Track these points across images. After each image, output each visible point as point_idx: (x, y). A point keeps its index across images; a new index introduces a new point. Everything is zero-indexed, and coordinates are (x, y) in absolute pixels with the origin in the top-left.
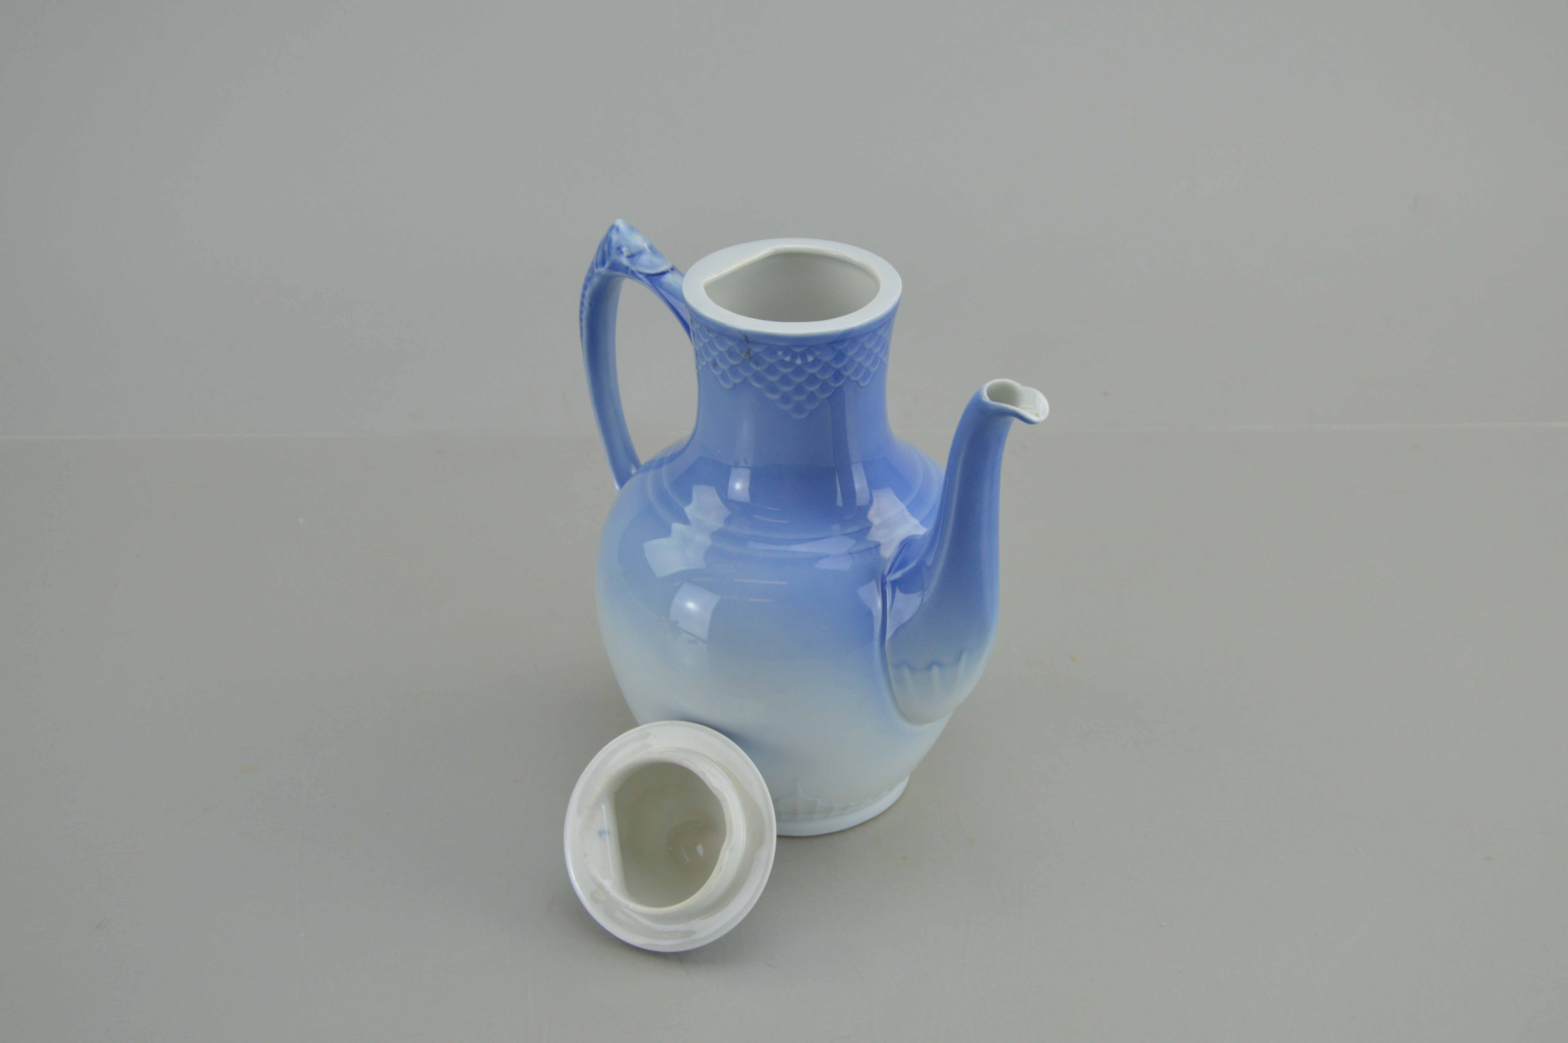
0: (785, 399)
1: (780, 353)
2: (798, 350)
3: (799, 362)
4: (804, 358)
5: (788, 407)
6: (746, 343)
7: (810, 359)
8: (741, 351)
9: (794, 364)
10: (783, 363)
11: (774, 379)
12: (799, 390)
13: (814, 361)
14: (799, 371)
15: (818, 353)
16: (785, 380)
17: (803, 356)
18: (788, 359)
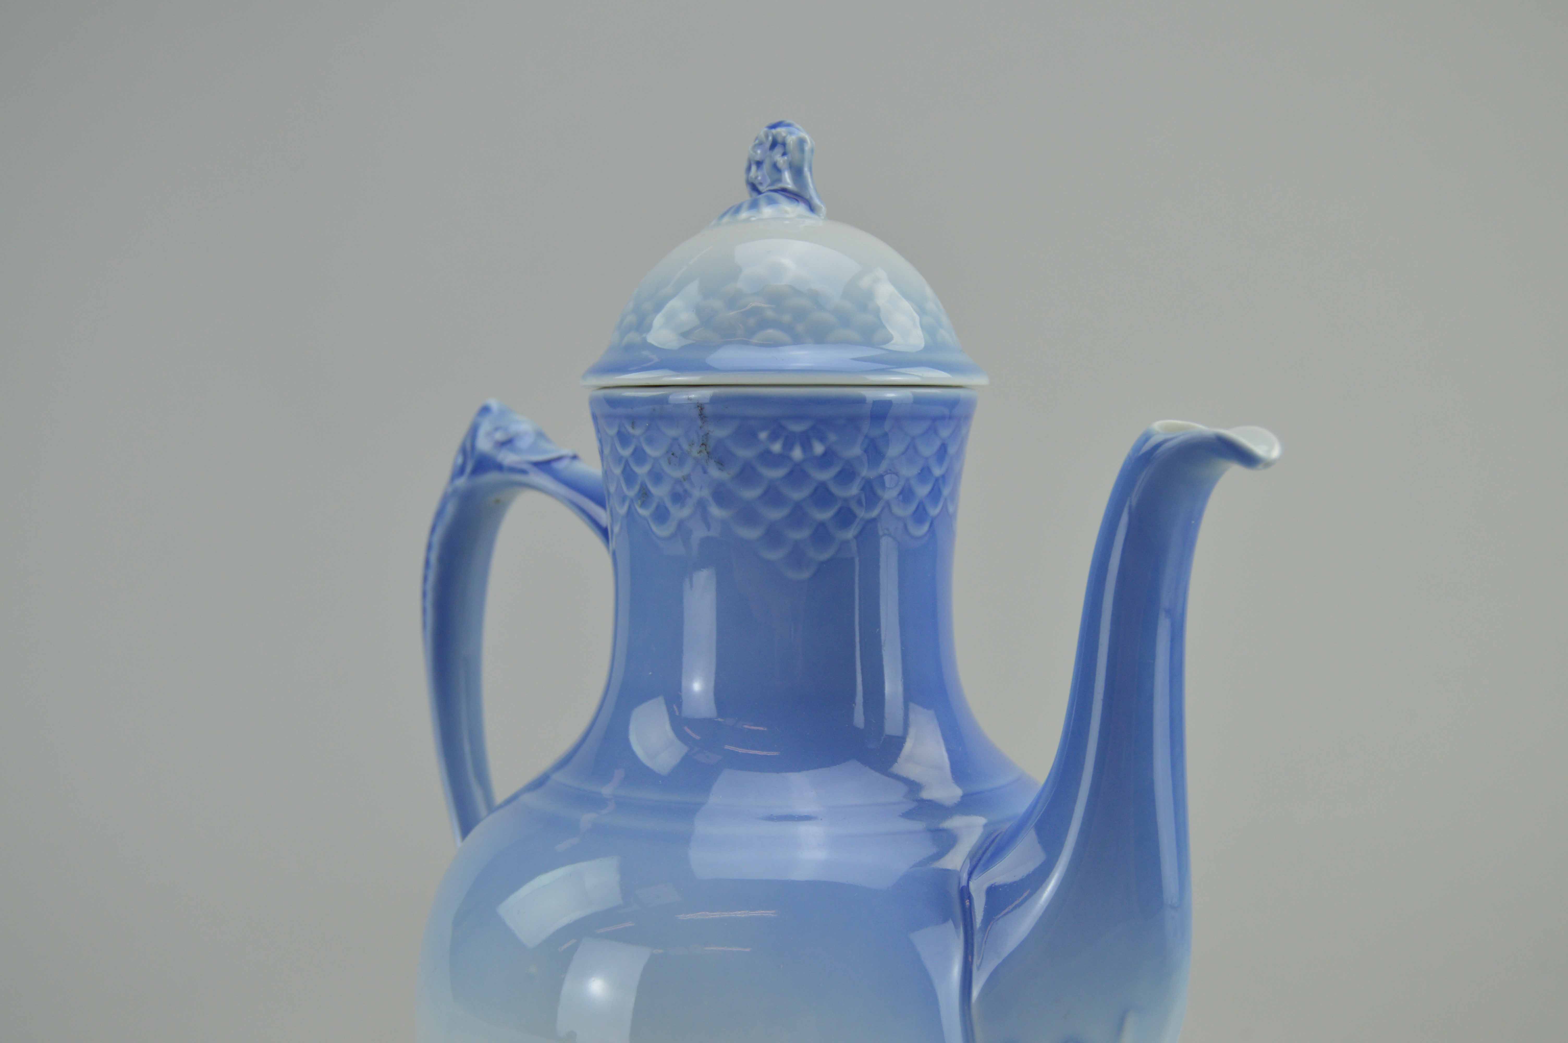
0: (773, 536)
1: (763, 435)
2: (797, 428)
3: (797, 454)
4: (806, 446)
5: (775, 555)
6: (700, 423)
7: (819, 449)
8: (692, 444)
9: (789, 458)
10: (767, 458)
11: (751, 494)
12: (797, 517)
13: (824, 454)
14: (797, 475)
15: (832, 437)
16: (773, 496)
17: (806, 442)
18: (777, 447)
